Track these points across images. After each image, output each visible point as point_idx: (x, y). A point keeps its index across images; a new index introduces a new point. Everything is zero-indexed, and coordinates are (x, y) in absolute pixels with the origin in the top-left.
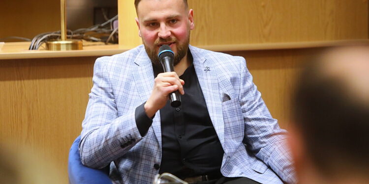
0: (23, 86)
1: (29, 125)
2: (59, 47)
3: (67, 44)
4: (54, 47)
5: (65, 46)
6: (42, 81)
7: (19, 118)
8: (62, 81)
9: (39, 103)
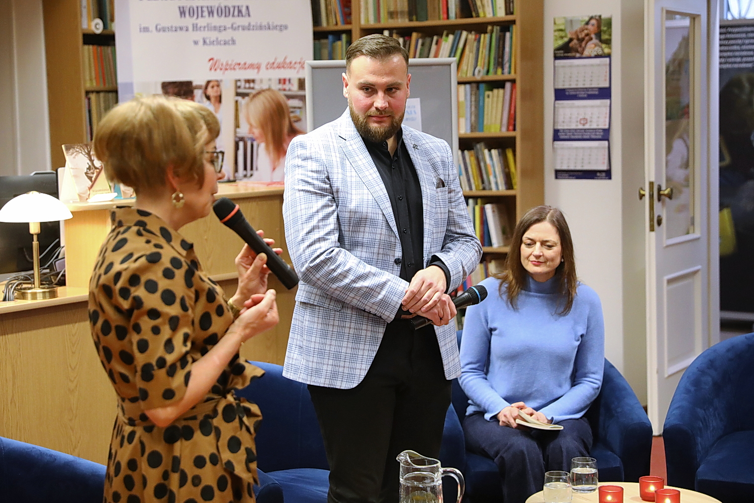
0: (7, 341)
1: (14, 384)
2: (34, 296)
3: (44, 292)
4: (29, 296)
5: (41, 294)
6: (24, 334)
7: (4, 376)
8: (42, 331)
9: (22, 357)
